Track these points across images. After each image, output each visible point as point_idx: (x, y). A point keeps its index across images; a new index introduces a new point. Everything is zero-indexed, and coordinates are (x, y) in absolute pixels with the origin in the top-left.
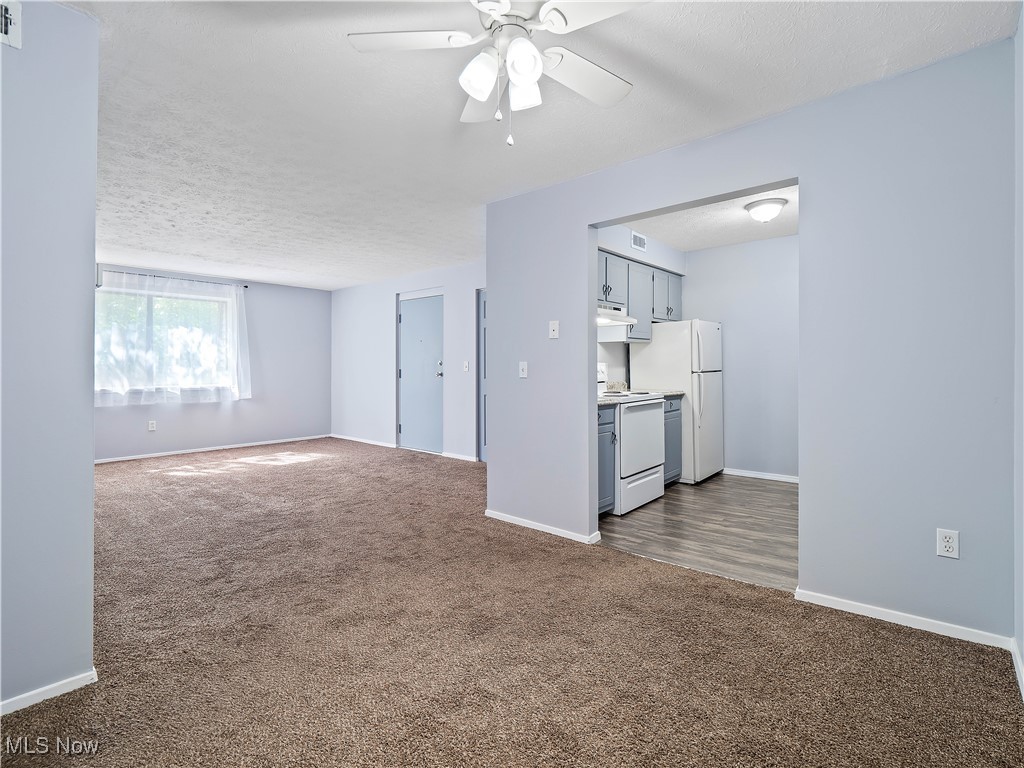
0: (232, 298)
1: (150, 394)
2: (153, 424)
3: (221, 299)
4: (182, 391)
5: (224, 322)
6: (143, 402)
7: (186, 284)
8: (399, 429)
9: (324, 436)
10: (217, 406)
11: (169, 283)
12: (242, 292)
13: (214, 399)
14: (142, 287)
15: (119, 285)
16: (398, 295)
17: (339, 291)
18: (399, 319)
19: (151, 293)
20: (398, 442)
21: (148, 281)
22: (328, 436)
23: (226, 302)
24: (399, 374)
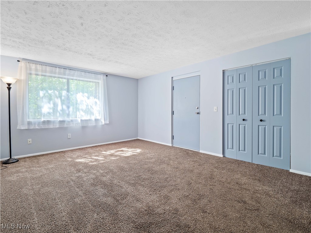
0: (101, 80)
1: (69, 122)
2: (70, 135)
3: (97, 81)
4: (81, 120)
5: (98, 91)
6: (65, 126)
7: (83, 73)
8: (173, 137)
9: (135, 139)
10: (95, 127)
11: (76, 73)
12: (105, 78)
13: (94, 124)
14: (65, 74)
15: (55, 73)
16: (172, 77)
17: (141, 79)
18: (173, 88)
19: (69, 77)
20: (172, 143)
21: (67, 71)
22: (137, 138)
23: (99, 83)
24: (173, 113)
